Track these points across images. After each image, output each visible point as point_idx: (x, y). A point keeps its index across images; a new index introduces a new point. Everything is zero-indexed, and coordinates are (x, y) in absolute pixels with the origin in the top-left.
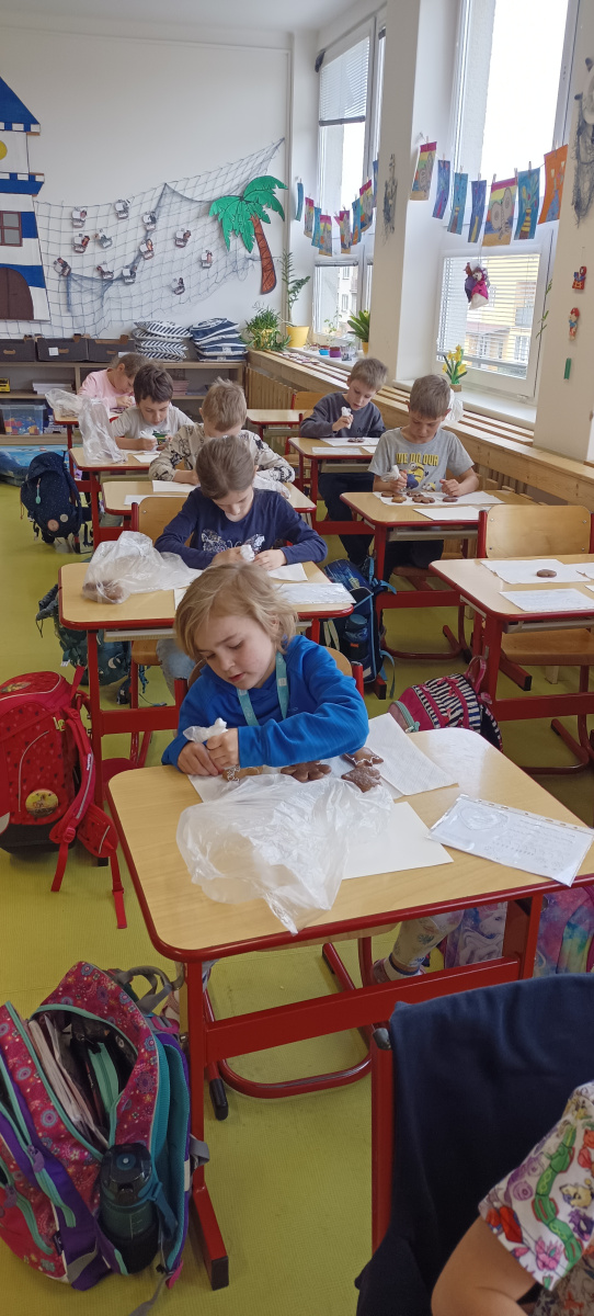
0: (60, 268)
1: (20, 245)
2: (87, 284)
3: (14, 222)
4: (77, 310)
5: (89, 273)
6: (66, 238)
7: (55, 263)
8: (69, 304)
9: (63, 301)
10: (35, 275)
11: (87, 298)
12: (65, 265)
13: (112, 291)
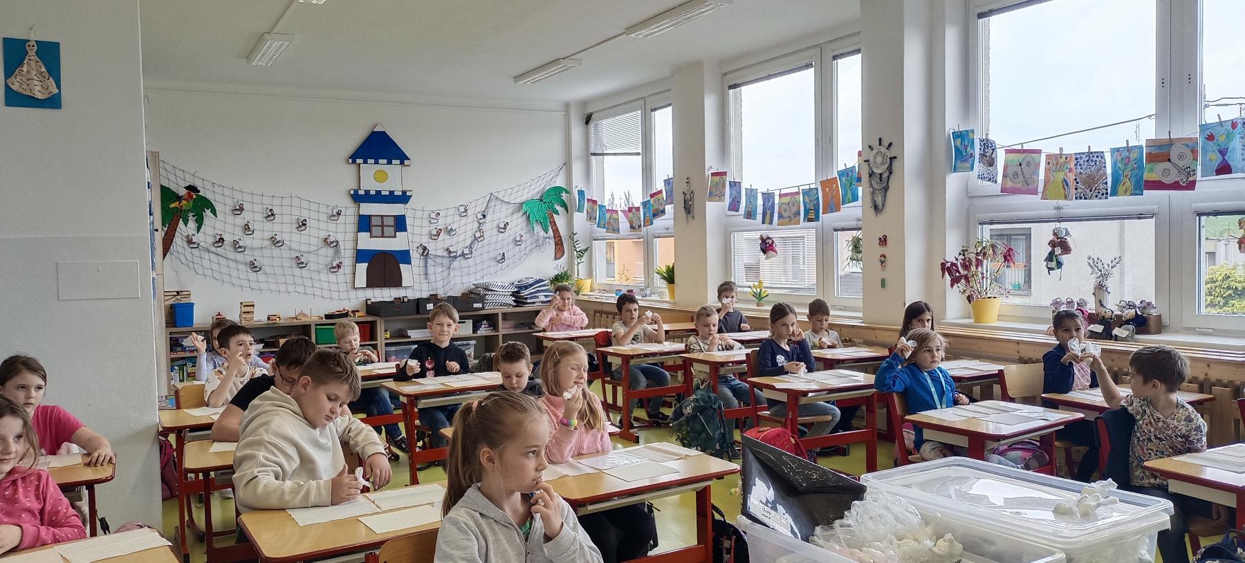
0: (421, 251)
1: (395, 237)
2: (439, 260)
3: (391, 222)
4: (432, 278)
5: (440, 253)
6: (425, 231)
7: (418, 248)
8: (426, 274)
9: (422, 272)
10: (405, 256)
11: (439, 269)
12: (425, 248)
13: (456, 264)
